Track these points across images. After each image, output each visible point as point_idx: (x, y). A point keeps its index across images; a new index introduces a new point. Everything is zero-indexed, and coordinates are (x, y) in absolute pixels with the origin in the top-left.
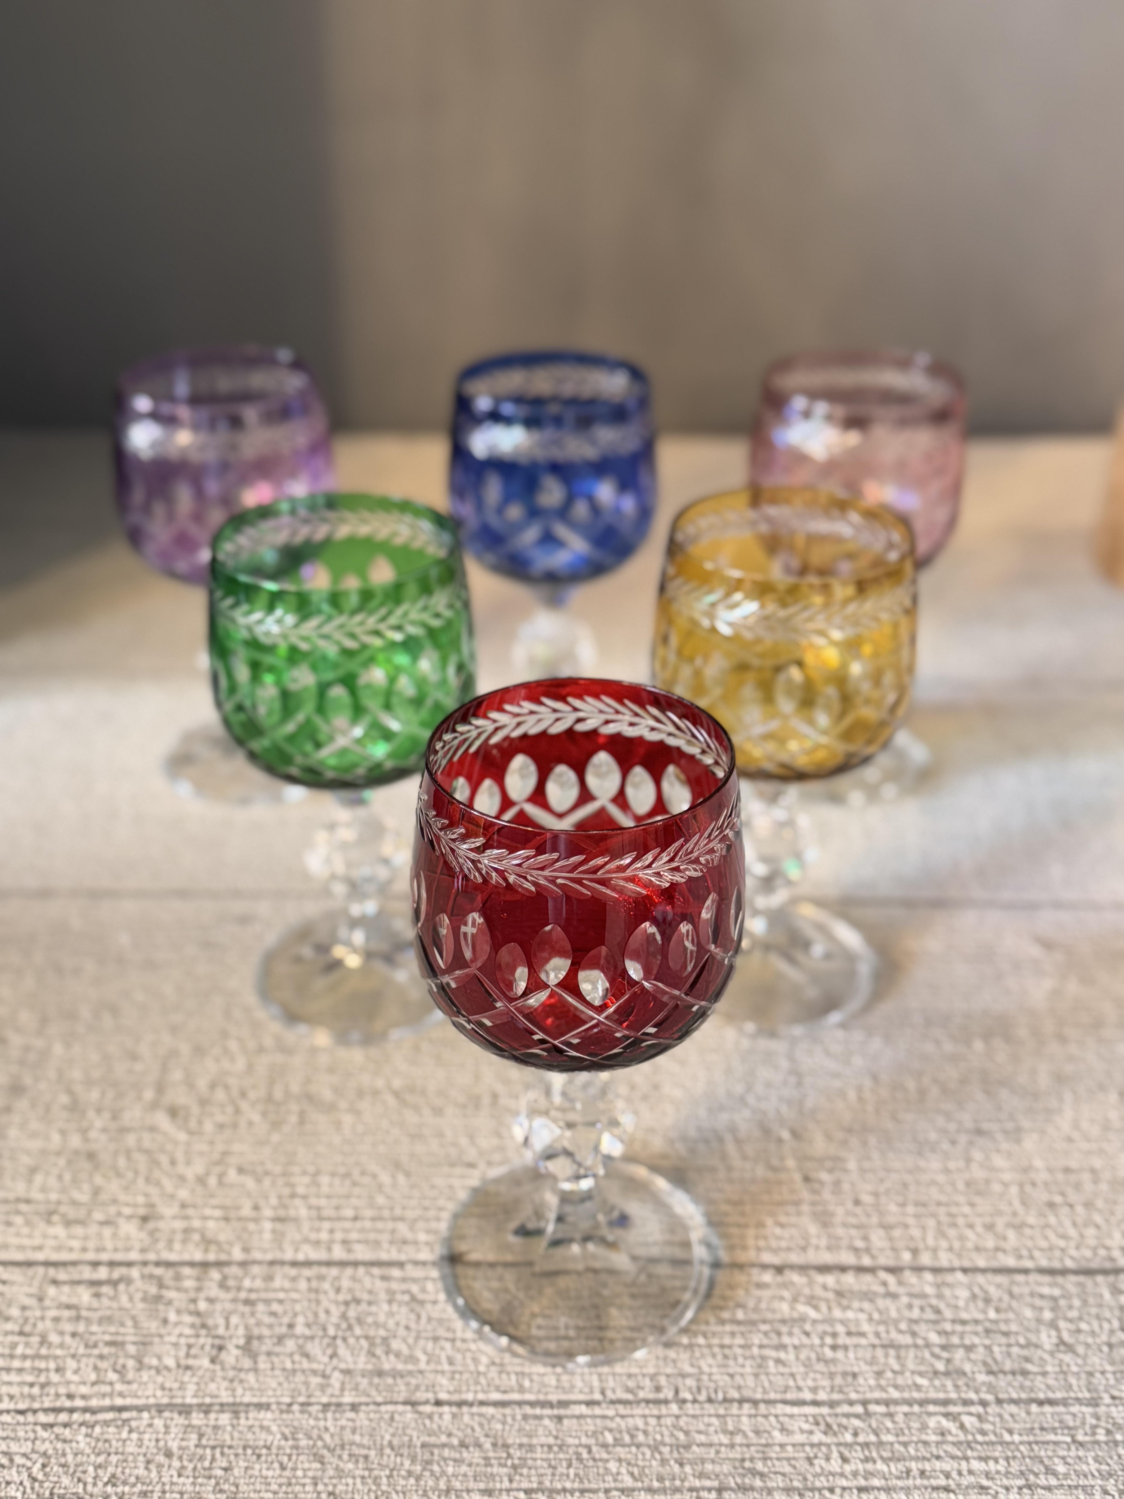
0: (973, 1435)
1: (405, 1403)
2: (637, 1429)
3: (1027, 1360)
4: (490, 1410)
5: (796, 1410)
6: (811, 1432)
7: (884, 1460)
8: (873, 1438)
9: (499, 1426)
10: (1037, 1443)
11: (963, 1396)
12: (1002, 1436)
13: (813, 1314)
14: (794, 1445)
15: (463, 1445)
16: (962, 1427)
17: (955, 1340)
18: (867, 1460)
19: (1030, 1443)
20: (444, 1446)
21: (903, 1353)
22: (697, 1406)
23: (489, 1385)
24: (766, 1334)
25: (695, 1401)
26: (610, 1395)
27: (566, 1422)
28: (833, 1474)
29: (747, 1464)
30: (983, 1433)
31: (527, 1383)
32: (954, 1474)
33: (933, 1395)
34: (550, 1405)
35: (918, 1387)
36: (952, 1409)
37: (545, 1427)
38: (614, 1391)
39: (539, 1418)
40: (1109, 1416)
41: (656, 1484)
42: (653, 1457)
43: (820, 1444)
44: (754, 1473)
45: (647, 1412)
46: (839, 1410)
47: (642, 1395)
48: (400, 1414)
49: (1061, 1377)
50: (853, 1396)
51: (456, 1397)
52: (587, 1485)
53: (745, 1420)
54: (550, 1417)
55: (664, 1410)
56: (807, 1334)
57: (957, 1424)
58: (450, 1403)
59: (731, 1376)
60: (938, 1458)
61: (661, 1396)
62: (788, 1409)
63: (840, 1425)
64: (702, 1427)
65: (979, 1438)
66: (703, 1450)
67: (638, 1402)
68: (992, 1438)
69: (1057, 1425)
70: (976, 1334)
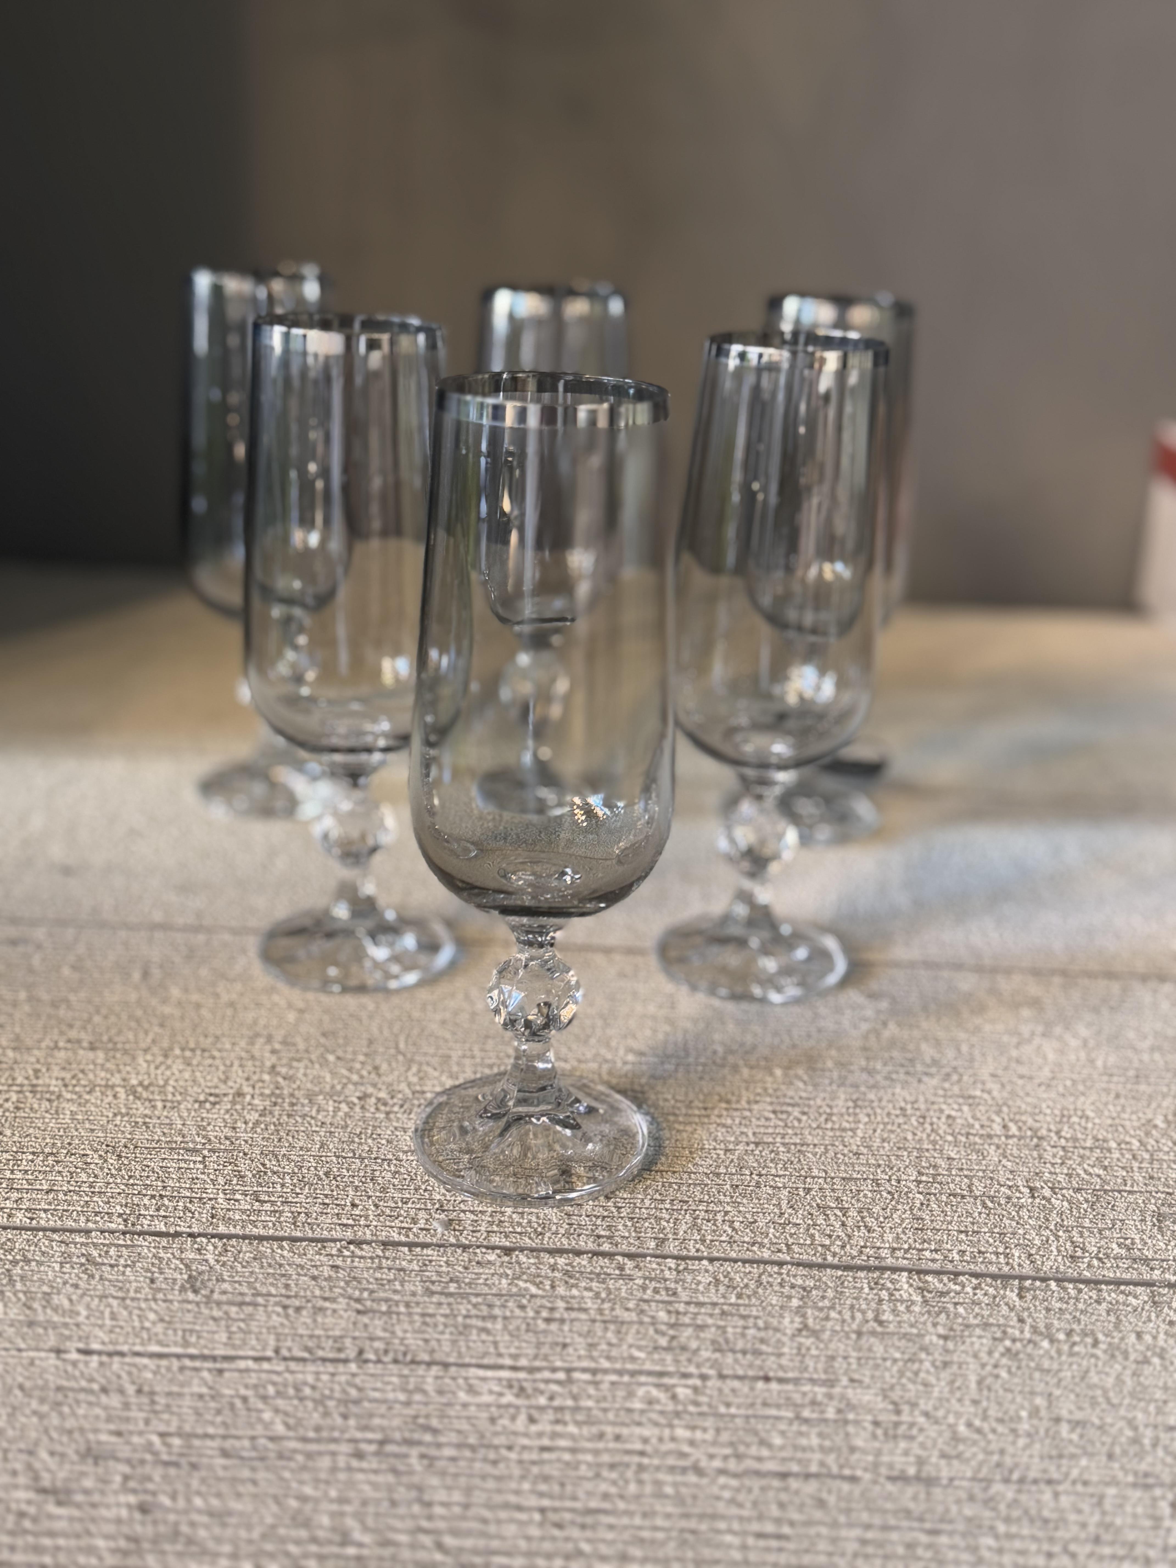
0: (685, 1405)
1: (51, 1350)
2: (305, 1383)
3: (762, 1341)
4: (145, 1361)
5: (490, 1373)
6: (501, 1394)
7: (578, 1423)
8: (570, 1403)
9: (149, 1375)
10: (755, 1416)
11: (683, 1370)
12: (716, 1408)
13: (534, 1290)
14: (478, 1406)
15: (104, 1390)
16: (674, 1397)
17: (687, 1320)
18: (557, 1422)
19: (747, 1417)
20: (83, 1390)
21: (624, 1329)
22: (380, 1366)
23: (150, 1339)
24: (475, 1306)
25: (379, 1361)
26: (285, 1353)
27: (227, 1375)
28: (515, 1433)
29: (421, 1421)
30: (696, 1404)
31: (193, 1339)
32: (654, 1441)
33: (648, 1366)
34: (214, 1359)
35: (633, 1359)
36: (666, 1380)
37: (202, 1379)
38: (290, 1349)
39: (196, 1369)
40: (843, 1397)
41: (311, 1434)
42: (315, 1409)
43: (508, 1406)
44: (427, 1428)
45: (321, 1369)
46: (538, 1376)
47: (320, 1353)
48: (41, 1359)
49: (799, 1358)
50: (559, 1364)
51: (110, 1348)
52: (233, 1432)
53: (430, 1380)
54: (210, 1370)
55: (341, 1368)
56: (522, 1307)
57: (669, 1394)
58: (100, 1353)
59: (426, 1341)
60: (639, 1424)
61: (342, 1356)
62: (481, 1373)
63: (536, 1390)
64: (379, 1385)
65: (691, 1408)
66: (374, 1405)
67: (314, 1361)
68: (705, 1409)
69: (782, 1401)
70: (711, 1315)
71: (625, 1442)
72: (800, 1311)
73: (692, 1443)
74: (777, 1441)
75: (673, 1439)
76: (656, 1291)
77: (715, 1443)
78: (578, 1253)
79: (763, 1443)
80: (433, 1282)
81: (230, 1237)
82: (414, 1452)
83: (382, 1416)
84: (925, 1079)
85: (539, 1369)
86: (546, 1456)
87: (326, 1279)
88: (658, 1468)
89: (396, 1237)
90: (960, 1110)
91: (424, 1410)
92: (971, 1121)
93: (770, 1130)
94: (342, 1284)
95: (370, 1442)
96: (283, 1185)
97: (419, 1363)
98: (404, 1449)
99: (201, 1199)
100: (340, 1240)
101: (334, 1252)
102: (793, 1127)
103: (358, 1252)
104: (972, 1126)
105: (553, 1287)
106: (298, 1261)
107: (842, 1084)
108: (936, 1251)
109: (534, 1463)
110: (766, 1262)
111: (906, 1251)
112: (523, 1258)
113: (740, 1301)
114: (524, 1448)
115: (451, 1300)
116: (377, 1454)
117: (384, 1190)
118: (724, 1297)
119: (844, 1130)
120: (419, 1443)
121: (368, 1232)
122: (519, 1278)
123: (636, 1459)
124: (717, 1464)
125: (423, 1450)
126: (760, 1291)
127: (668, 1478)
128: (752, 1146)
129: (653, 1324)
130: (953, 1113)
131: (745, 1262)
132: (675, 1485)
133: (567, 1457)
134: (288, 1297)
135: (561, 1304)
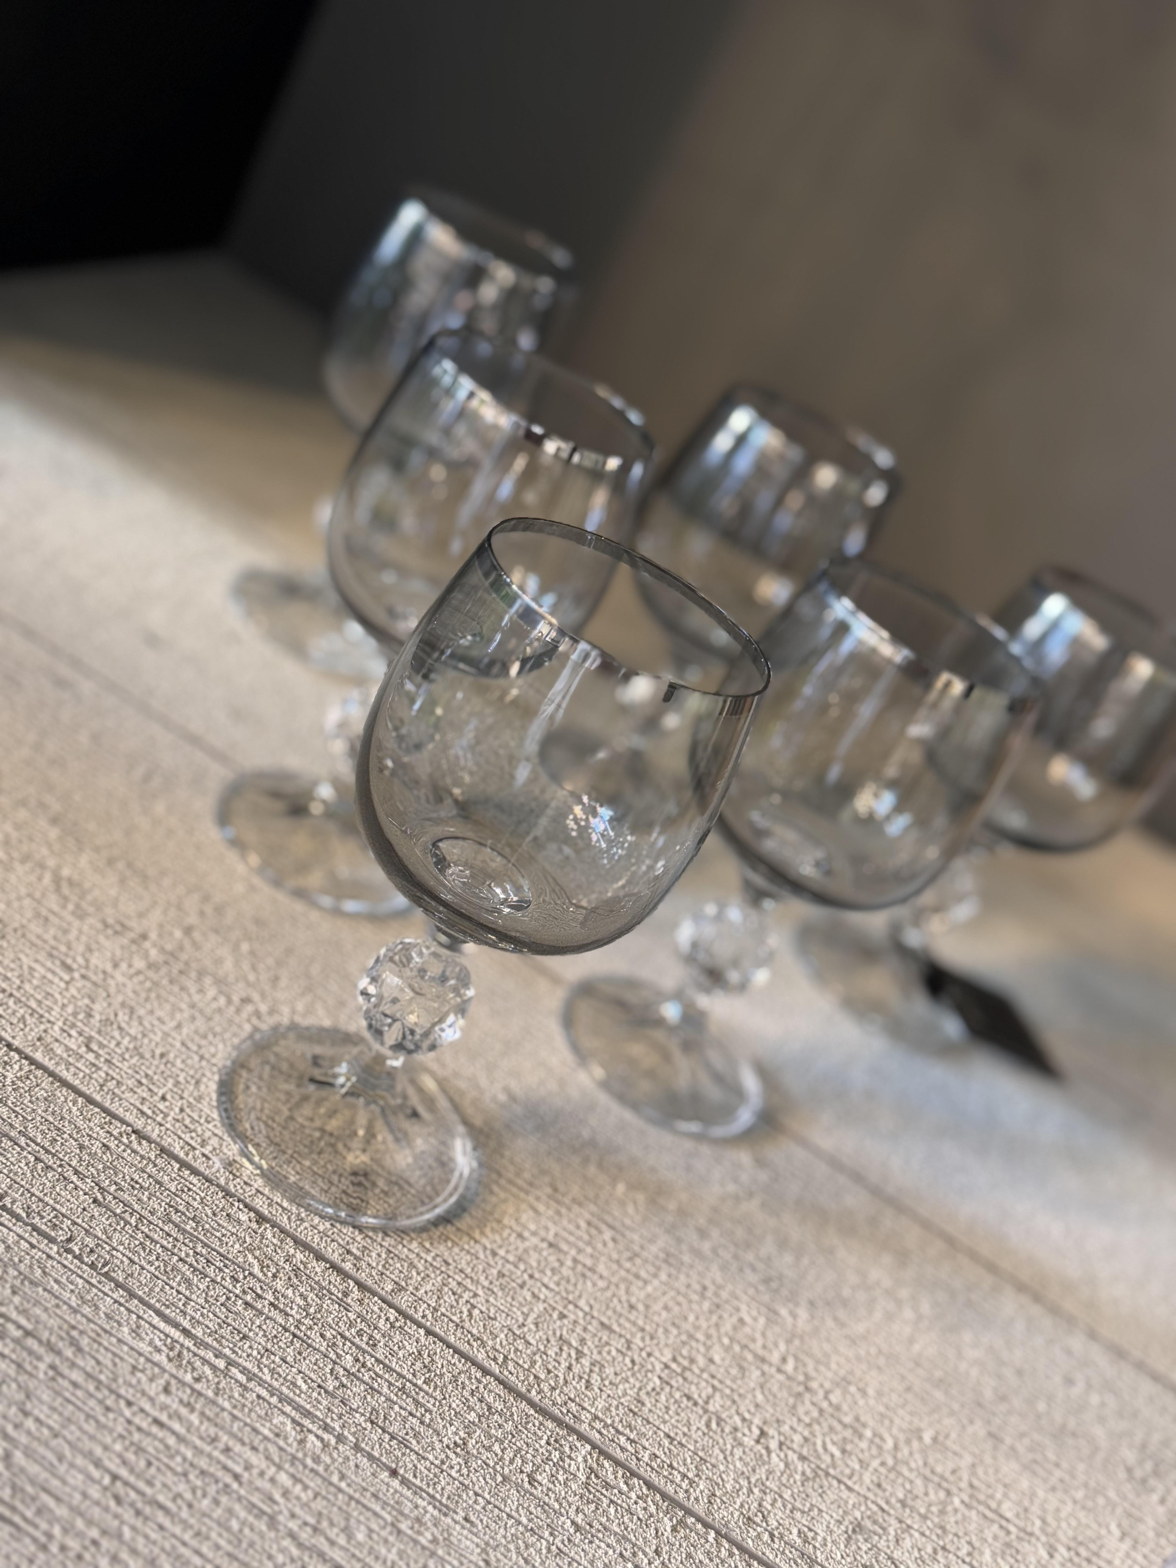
3: (417, 1435)
6: (158, 1351)
7: (203, 1416)
12: (331, 1474)
14: (132, 1348)
16: (302, 1442)
17: (366, 1376)
18: (186, 1405)
19: (351, 1498)
21: (307, 1352)
22: (76, 1262)
24: (196, 1254)
25: (79, 1257)
28: (143, 1393)
29: (74, 1333)
30: (317, 1460)
32: (255, 1472)
33: (301, 1400)
35: (293, 1385)
36: (306, 1422)
40: (448, 1529)
43: (156, 1364)
44: (74, 1343)
45: (27, 1235)
46: (202, 1353)
47: (37, 1220)
49: (436, 1471)
50: (227, 1351)
53: (109, 1300)
55: (43, 1244)
56: (235, 1280)
57: (299, 1437)
59: (132, 1262)
60: (254, 1449)
61: (52, 1233)
63: (190, 1363)
64: (63, 1280)
66: (46, 1295)
67: (27, 1224)
69: (391, 1502)
71: (230, 1458)
72: (469, 1428)
73: (286, 1493)
74: (360, 1536)
75: (272, 1480)
76: (360, 1333)
77: (305, 1505)
78: (319, 1257)
79: (347, 1531)
80: (177, 1211)
81: (40, 1066)
82: (49, 1358)
83: (46, 1309)
84: (748, 1271)
85: (207, 1346)
86: (155, 1429)
87: (90, 1154)
88: (240, 1499)
89: (177, 1150)
90: (755, 1319)
91: (83, 1324)
92: (758, 1336)
93: (572, 1239)
94: (101, 1167)
95: (19, 1327)
96: (118, 1044)
97: (112, 1279)
98: (41, 1351)
99: (42, 1016)
100: (128, 1125)
101: (115, 1133)
102: (594, 1248)
103: (135, 1145)
104: (754, 1340)
105: (275, 1276)
106: (80, 1123)
107: (668, 1232)
108: (632, 1441)
109: (139, 1429)
110: (474, 1363)
111: (606, 1426)
112: (269, 1234)
113: (425, 1387)
114: (142, 1410)
115: (181, 1237)
116: (16, 1341)
117: (199, 1099)
118: (414, 1375)
119: (637, 1276)
120: (59, 1353)
121: (157, 1131)
122: (251, 1251)
123: (228, 1479)
124: (293, 1525)
125: (57, 1361)
126: (450, 1387)
127: (243, 1514)
128: (544, 1245)
129: (335, 1363)
130: (747, 1319)
131: (456, 1351)
132: (244, 1523)
133: (171, 1441)
134: (47, 1152)
135: (270, 1297)
